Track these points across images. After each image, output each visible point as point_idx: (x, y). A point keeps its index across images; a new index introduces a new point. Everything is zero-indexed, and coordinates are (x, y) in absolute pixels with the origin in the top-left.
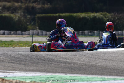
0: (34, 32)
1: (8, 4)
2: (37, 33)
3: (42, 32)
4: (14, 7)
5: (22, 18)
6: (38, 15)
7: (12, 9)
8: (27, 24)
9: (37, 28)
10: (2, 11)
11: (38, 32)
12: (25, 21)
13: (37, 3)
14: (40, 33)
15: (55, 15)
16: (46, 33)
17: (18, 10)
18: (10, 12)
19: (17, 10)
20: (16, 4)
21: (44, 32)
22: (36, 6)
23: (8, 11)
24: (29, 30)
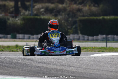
0: (74, 37)
1: (51, 6)
2: (78, 38)
3: (84, 37)
4: (58, 9)
5: (63, 21)
6: (80, 18)
7: (55, 11)
8: (68, 27)
9: (79, 32)
10: (44, 13)
11: (80, 37)
12: (65, 24)
13: (83, 4)
14: (81, 38)
15: (98, 18)
16: (88, 38)
17: (63, 12)
18: (53, 14)
19: (61, 13)
20: (60, 6)
21: (86, 37)
22: (82, 8)
23: (51, 13)
24: (69, 35)
